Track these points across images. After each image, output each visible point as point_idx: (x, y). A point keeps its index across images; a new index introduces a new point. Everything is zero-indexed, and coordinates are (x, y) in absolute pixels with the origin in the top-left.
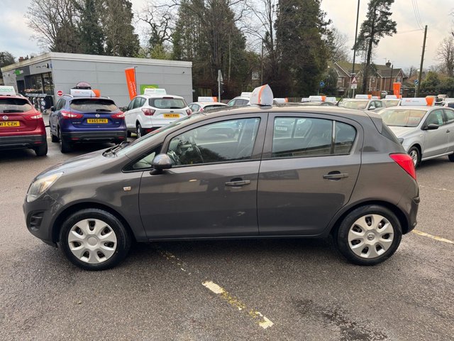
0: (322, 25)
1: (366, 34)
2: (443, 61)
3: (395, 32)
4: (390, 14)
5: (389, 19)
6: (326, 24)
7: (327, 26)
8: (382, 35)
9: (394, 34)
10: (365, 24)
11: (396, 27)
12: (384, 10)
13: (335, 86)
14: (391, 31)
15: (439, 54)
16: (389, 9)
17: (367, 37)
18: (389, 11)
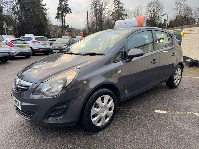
0: (42, 6)
1: (60, 12)
2: (86, 26)
3: (71, 12)
4: (68, 5)
5: (68, 7)
6: (44, 5)
7: (44, 6)
8: (66, 14)
9: (70, 13)
10: (59, 8)
11: (71, 11)
12: (65, 3)
13: (50, 34)
14: (69, 12)
15: (85, 23)
16: (67, 3)
17: (60, 14)
18: (67, 4)
